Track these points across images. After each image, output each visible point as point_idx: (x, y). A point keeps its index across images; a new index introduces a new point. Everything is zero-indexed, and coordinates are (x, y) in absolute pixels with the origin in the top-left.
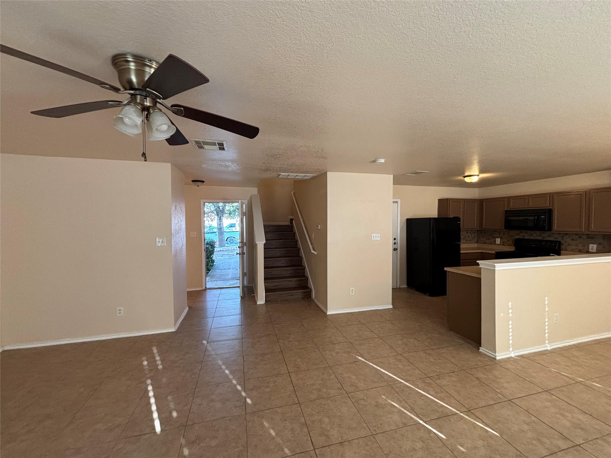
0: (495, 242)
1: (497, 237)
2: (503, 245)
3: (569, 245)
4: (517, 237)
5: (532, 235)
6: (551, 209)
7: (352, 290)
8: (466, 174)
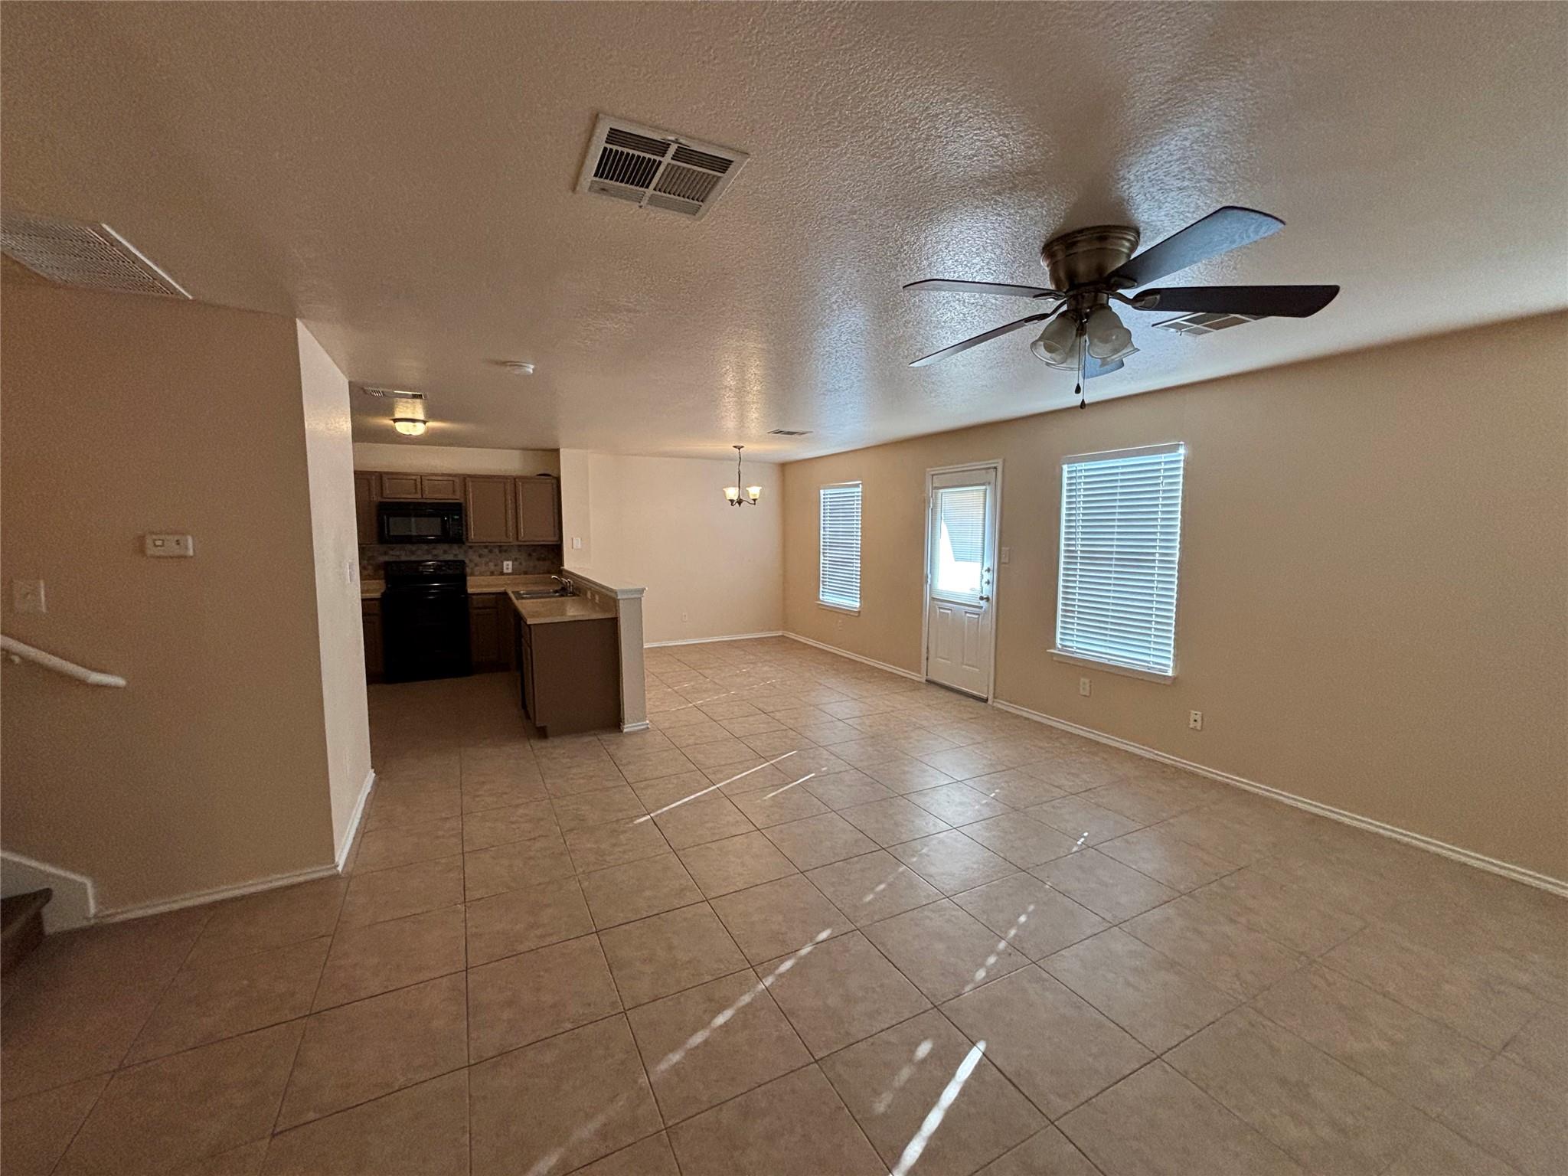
3: (476, 565)
6: (460, 504)
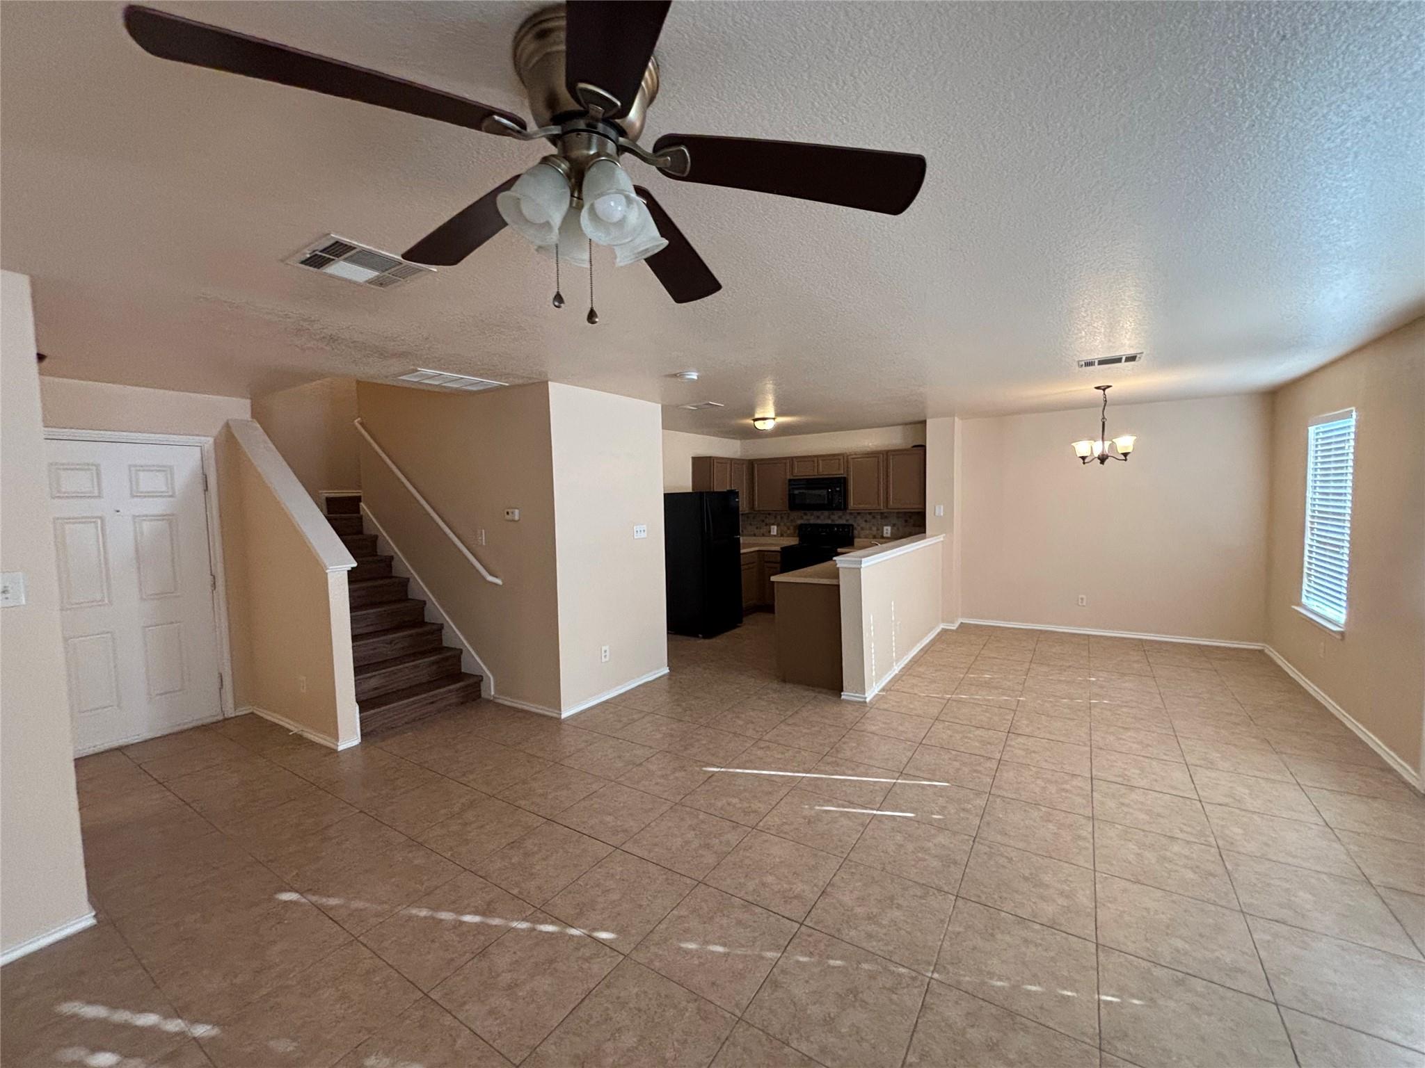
0: (770, 532)
1: (773, 524)
2: (782, 535)
3: (862, 529)
4: (799, 522)
5: (818, 517)
6: (845, 478)
7: (605, 651)
8: (757, 416)
